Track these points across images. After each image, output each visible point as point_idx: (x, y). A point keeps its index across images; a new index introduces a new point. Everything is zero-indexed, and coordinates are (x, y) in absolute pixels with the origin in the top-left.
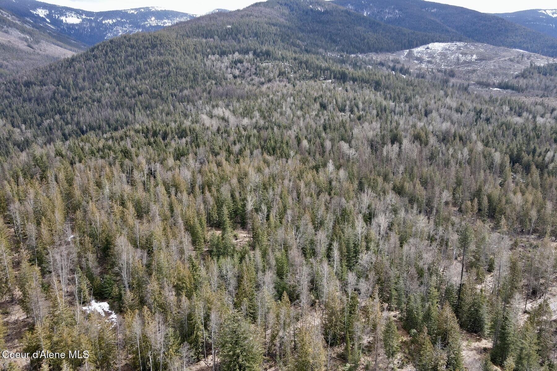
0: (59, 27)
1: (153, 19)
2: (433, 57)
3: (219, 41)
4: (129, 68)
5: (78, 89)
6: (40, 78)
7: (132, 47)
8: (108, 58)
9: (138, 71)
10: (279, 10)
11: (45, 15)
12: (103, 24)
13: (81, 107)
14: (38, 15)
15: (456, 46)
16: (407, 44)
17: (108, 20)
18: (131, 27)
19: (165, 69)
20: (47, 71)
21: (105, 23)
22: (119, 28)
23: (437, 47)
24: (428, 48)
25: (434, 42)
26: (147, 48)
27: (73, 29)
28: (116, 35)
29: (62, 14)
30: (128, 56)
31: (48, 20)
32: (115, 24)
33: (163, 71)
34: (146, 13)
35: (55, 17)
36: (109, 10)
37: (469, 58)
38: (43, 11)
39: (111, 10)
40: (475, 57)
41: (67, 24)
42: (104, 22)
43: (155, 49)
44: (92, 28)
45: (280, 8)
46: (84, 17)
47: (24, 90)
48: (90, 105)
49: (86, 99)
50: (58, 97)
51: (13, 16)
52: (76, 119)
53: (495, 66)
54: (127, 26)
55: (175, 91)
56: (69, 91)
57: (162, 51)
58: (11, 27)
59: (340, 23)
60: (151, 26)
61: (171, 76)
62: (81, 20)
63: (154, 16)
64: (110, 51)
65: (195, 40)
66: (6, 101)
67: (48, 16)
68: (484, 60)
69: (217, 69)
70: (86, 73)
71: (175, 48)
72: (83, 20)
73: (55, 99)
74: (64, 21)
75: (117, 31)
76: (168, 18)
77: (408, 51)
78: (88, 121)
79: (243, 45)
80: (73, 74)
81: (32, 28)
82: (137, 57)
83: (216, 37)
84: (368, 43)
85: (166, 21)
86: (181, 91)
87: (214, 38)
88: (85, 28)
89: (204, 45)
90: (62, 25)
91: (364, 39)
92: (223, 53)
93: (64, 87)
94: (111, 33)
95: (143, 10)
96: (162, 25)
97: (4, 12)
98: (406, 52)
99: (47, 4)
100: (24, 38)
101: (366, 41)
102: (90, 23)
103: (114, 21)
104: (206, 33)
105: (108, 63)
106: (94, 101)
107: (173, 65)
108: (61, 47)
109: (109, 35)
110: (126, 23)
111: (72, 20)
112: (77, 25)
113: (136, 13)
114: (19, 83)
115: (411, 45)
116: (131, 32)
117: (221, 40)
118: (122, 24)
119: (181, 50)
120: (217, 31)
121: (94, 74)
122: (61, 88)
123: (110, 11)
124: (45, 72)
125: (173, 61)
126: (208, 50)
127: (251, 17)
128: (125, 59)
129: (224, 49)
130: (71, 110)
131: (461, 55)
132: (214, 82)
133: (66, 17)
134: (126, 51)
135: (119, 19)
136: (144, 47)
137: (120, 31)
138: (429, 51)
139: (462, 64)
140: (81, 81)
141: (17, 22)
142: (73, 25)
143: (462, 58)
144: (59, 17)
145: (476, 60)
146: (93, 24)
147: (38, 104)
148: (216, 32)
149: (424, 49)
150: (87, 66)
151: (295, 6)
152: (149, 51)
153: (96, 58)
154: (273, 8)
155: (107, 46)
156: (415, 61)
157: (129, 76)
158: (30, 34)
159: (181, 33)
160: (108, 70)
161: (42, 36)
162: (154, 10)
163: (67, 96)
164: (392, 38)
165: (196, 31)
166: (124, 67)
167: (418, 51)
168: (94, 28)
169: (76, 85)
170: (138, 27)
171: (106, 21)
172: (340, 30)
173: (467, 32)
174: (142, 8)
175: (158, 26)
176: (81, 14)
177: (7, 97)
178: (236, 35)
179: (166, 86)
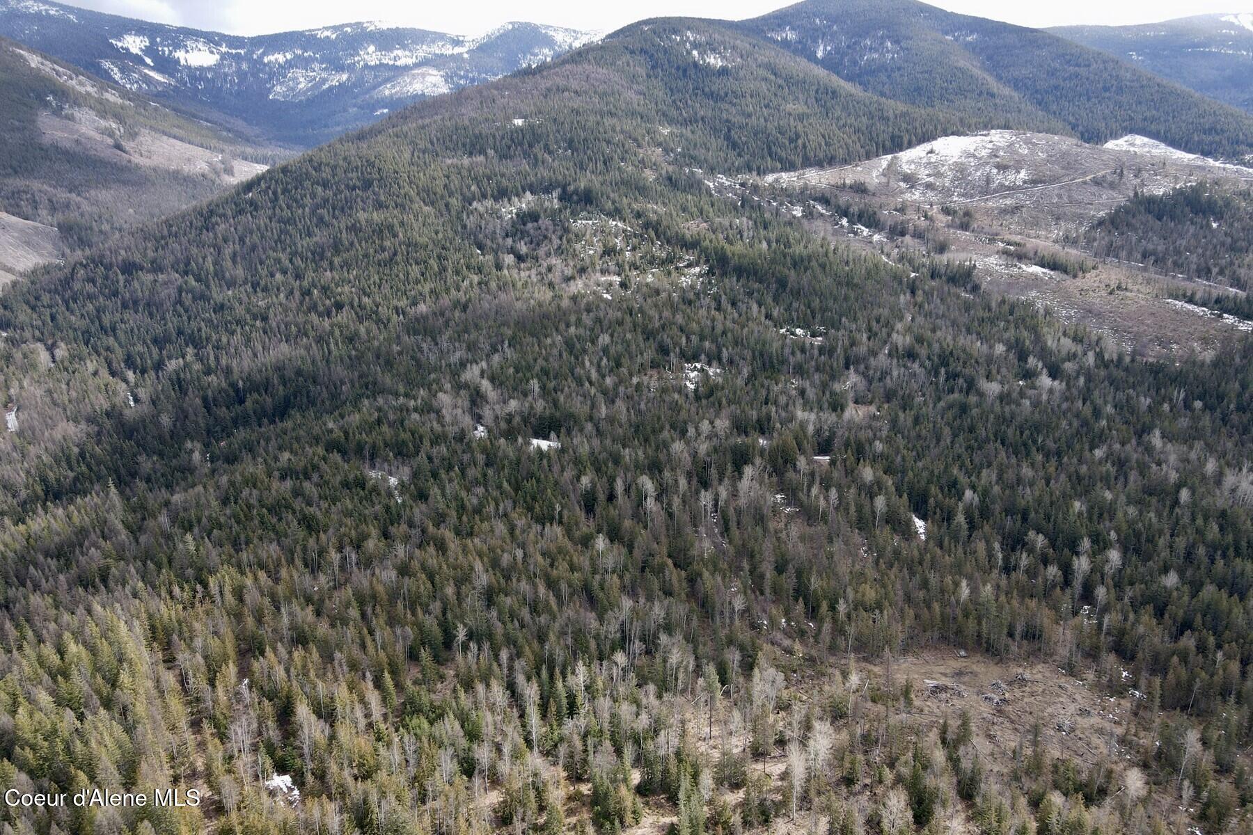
0: (171, 75)
1: (371, 48)
2: (938, 175)
3: (495, 161)
4: (320, 237)
5: (223, 283)
6: (150, 254)
7: (325, 185)
8: (278, 211)
9: (337, 248)
10: (626, 68)
11: (141, 50)
12: (265, 65)
13: (233, 333)
14: (127, 49)
15: (990, 146)
16: (888, 144)
17: (276, 56)
18: (325, 69)
19: (387, 243)
20: (163, 237)
21: (270, 62)
22: (299, 73)
23: (950, 148)
24: (931, 152)
25: (947, 135)
26: (354, 188)
27: (200, 79)
28: (293, 89)
29: (177, 46)
30: (317, 207)
31: (148, 61)
32: (289, 65)
33: (383, 250)
34: (356, 37)
35: (163, 51)
36: (277, 32)
37: (1011, 177)
38: (138, 40)
39: (282, 31)
40: (1023, 174)
41: (189, 67)
42: (266, 60)
43: (370, 192)
44: (242, 75)
45: (628, 64)
46: (224, 49)
47: (121, 283)
48: (247, 328)
49: (240, 311)
50: (187, 299)
51: (81, 77)
52: (224, 362)
53: (1060, 196)
54: (316, 66)
55: (403, 303)
56: (208, 286)
57: (382, 198)
58: (79, 106)
59: (752, 96)
60: (366, 66)
61: (397, 263)
62: (217, 57)
63: (373, 42)
64: (283, 193)
65: (449, 161)
66: (90, 307)
67: (148, 51)
68: (1041, 182)
69: (486, 236)
70: (237, 246)
71: (407, 188)
72: (224, 57)
73: (182, 304)
74: (183, 62)
75: (295, 79)
76: (404, 47)
77: (889, 157)
78: (246, 369)
79: (544, 173)
80: (214, 246)
81: (120, 101)
82: (334, 209)
83: (491, 152)
84: (804, 146)
85: (399, 53)
86: (414, 303)
87: (486, 155)
88: (226, 75)
89: (465, 173)
90: (178, 71)
91: (798, 136)
92: (502, 194)
93: (198, 280)
94: (281, 84)
95: (349, 30)
96: (391, 63)
97: (61, 69)
98: (885, 160)
99: (146, 23)
100: (106, 129)
101: (800, 142)
102: (237, 63)
103: (289, 56)
104: (471, 141)
105: (279, 222)
106: (255, 318)
107: (401, 235)
108: (181, 140)
109: (278, 89)
110: (313, 60)
111: (199, 57)
112: (209, 69)
113: (334, 36)
114: (111, 264)
115: (897, 145)
116: (324, 81)
117: (501, 159)
118: (305, 63)
119: (418, 194)
120: (494, 136)
121: (254, 248)
122: (191, 281)
123: (280, 35)
124: (160, 241)
125: (402, 224)
126: (473, 188)
127: (566, 94)
128: (313, 212)
129: (505, 183)
130: (214, 337)
131: (995, 171)
132: (476, 279)
133: (187, 51)
134: (313, 195)
135: (299, 52)
136: (347, 186)
137: (302, 79)
138: (933, 158)
139: (996, 191)
140: (230, 263)
141: (89, 89)
142: (201, 69)
143: (998, 178)
144: (171, 52)
145: (1025, 182)
146: (244, 66)
147: (151, 315)
148: (491, 140)
149: (924, 154)
150: (239, 228)
151: (661, 55)
152: (357, 196)
153: (256, 209)
154: (613, 64)
155: (277, 182)
156: (902, 184)
157: (318, 255)
158: (118, 118)
159: (422, 146)
160: (279, 237)
161: (142, 119)
162: (372, 28)
163: (203, 297)
164: (858, 131)
165: (450, 137)
166: (309, 235)
167: (910, 157)
168: (246, 74)
169: (219, 274)
170: (340, 68)
171: (272, 58)
172: (749, 116)
173: (1037, 92)
174: (347, 25)
175: (381, 65)
176: (218, 44)
177: (91, 297)
178: (531, 146)
179: (386, 289)
